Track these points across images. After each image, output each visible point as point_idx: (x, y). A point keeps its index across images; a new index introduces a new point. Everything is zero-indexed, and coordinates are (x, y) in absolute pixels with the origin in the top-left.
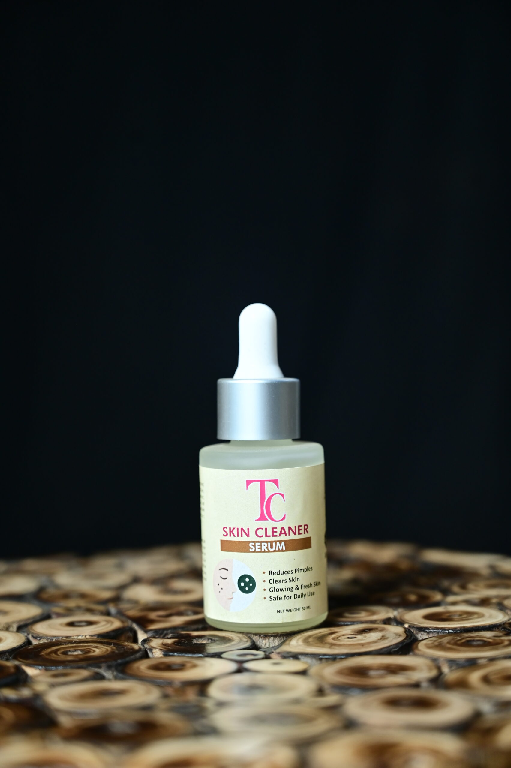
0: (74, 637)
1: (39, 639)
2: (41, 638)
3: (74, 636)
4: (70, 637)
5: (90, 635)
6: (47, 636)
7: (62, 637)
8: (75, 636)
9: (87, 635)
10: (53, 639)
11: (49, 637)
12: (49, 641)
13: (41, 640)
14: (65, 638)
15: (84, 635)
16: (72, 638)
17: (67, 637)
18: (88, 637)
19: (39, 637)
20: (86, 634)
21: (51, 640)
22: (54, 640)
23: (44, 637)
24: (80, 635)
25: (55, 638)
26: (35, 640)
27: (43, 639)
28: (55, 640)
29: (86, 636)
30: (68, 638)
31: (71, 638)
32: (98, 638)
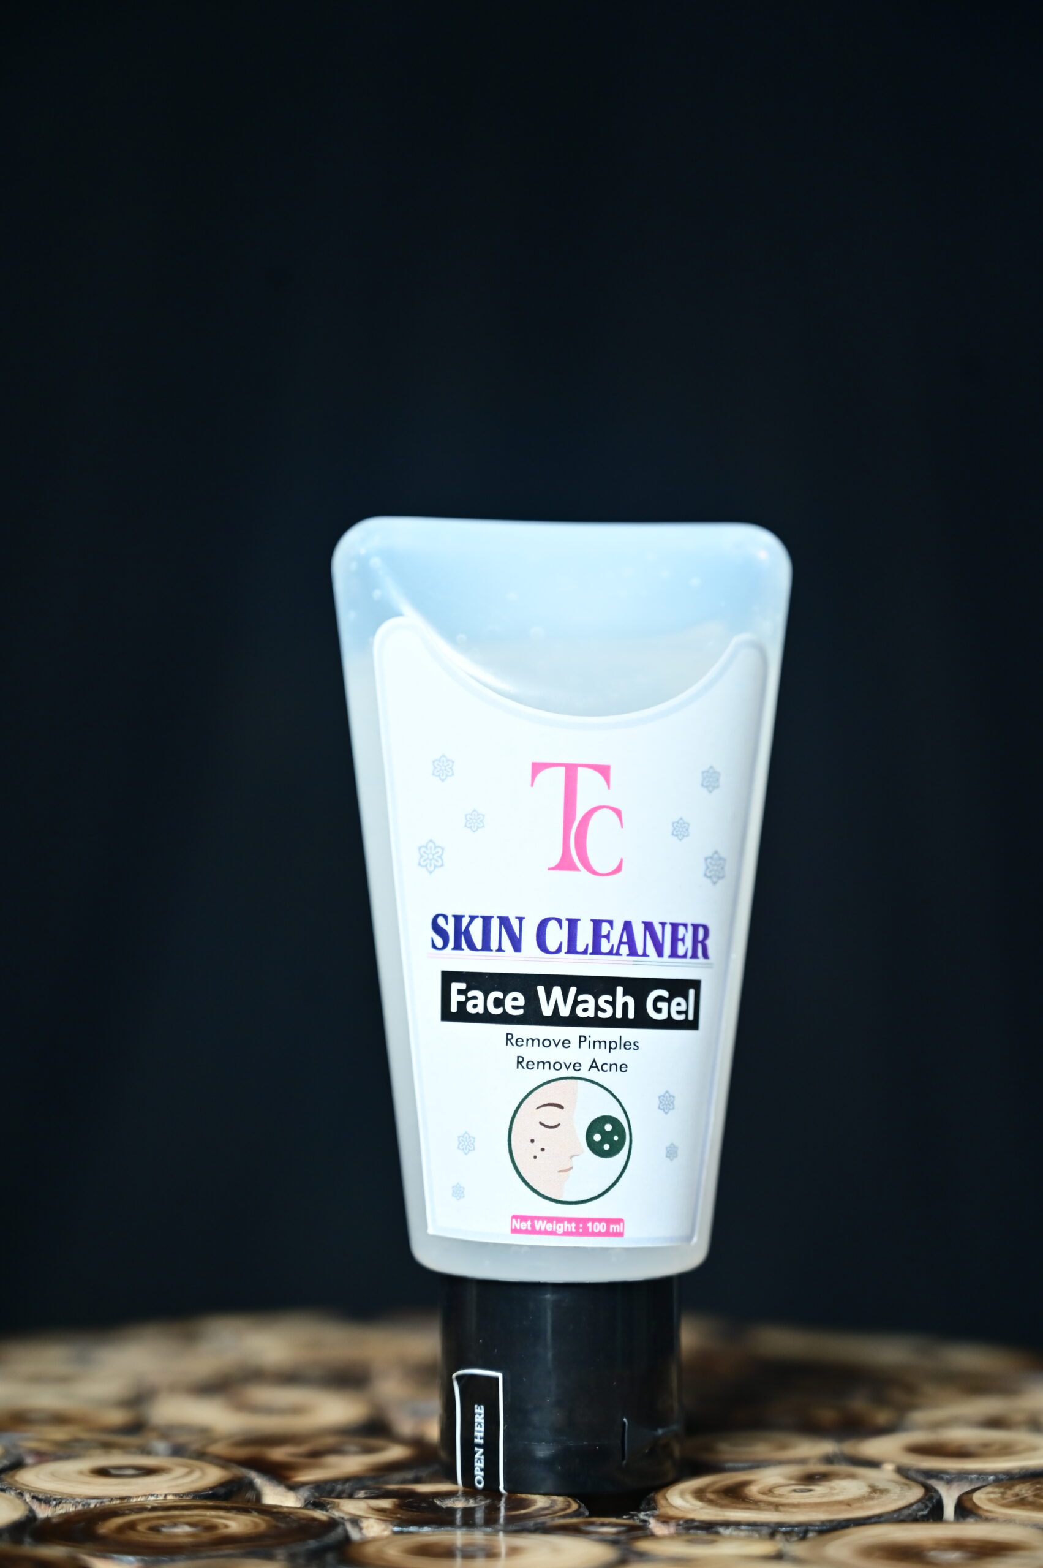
0: (139, 1499)
1: (54, 1503)
2: (59, 1502)
3: (138, 1497)
4: (130, 1498)
5: (175, 1495)
6: (72, 1497)
7: (112, 1500)
8: (142, 1496)
9: (170, 1494)
10: (89, 1505)
11: (78, 1500)
12: (80, 1507)
13: (61, 1505)
14: (118, 1502)
15: (161, 1495)
16: (134, 1500)
17: (122, 1498)
18: (169, 1497)
19: (55, 1500)
20: (166, 1492)
21: (83, 1505)
22: (92, 1506)
23: (66, 1499)
24: (152, 1495)
25: (94, 1501)
26: (43, 1506)
27: (66, 1502)
28: (96, 1506)
29: (166, 1496)
30: (126, 1501)
31: (131, 1501)
32: (194, 1498)
